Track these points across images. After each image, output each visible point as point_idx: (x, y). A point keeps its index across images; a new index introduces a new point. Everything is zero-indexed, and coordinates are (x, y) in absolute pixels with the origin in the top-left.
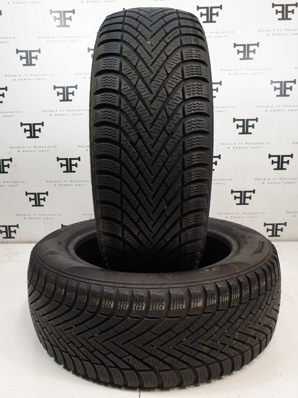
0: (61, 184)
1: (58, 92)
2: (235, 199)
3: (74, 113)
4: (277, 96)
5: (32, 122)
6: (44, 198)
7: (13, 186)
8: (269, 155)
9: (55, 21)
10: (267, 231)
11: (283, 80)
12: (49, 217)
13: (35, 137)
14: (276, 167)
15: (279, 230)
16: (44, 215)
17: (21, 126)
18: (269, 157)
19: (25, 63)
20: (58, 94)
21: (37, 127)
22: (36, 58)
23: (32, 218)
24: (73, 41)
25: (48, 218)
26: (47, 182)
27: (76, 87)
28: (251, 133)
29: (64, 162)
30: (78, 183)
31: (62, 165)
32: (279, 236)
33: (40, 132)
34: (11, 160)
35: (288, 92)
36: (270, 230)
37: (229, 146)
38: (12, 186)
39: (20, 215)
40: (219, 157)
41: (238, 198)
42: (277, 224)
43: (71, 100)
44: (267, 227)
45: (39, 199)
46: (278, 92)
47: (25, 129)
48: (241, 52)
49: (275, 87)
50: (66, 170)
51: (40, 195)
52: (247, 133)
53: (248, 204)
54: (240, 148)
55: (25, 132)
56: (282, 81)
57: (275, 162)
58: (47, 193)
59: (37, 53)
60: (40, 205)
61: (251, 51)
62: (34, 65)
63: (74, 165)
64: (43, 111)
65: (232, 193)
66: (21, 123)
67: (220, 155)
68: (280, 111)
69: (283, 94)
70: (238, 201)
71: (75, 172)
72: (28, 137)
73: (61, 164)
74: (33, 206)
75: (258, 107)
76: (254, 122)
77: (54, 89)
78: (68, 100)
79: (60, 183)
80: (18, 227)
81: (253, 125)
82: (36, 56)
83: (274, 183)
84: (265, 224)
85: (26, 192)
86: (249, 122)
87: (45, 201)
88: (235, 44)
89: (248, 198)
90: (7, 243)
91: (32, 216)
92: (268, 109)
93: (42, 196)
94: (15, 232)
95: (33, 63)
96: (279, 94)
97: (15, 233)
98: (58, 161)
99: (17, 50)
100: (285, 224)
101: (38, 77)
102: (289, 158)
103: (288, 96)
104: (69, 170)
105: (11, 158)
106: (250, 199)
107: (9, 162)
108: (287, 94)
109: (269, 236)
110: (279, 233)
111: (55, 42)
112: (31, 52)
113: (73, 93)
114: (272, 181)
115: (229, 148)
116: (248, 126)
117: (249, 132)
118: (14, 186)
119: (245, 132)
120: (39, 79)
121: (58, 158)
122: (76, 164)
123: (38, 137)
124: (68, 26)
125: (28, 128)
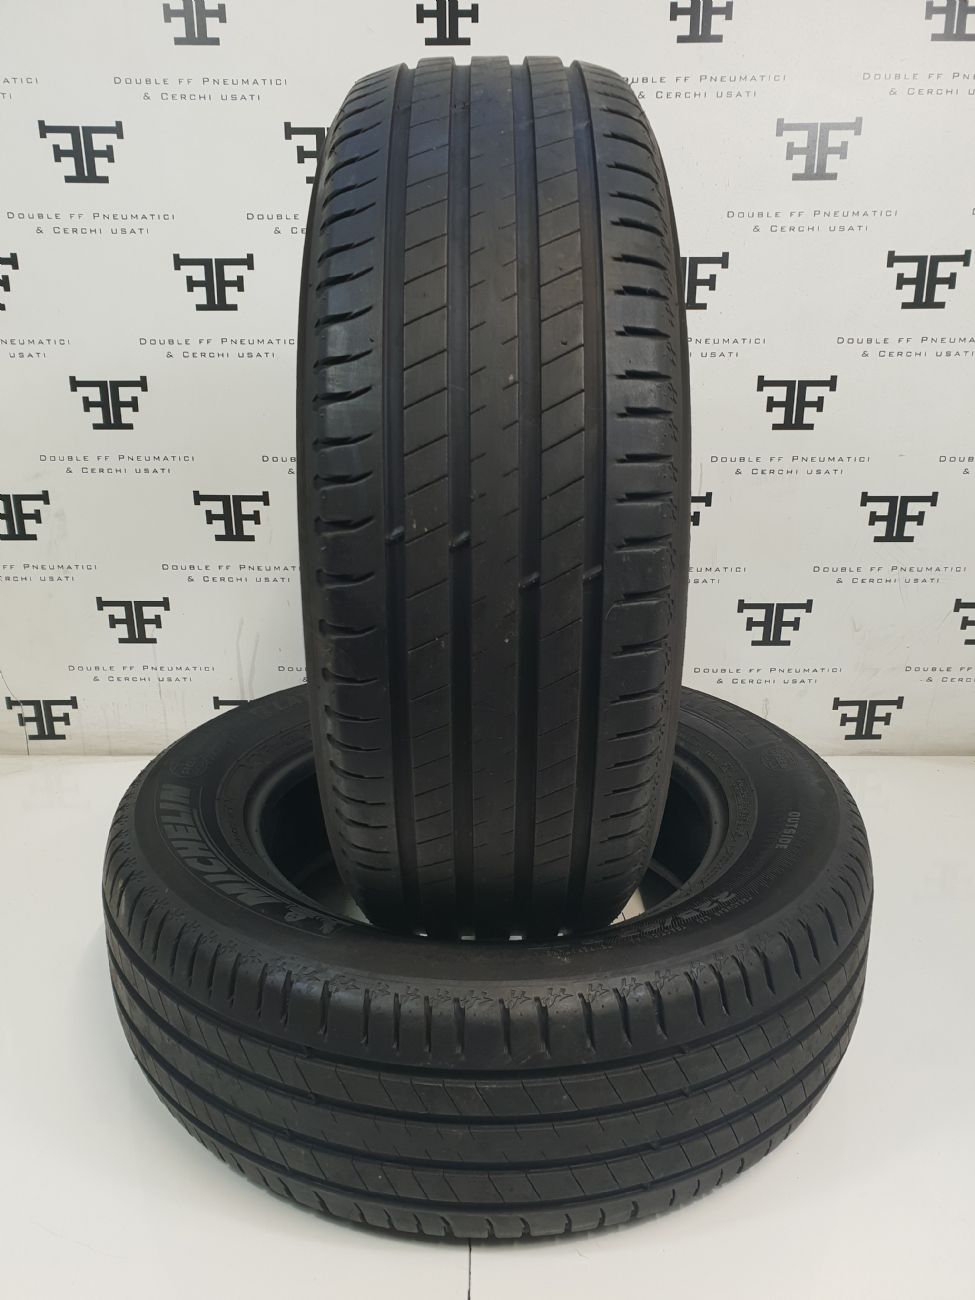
0: (210, 574)
1: (189, 279)
2: (749, 628)
3: (247, 348)
4: (905, 306)
5: (108, 377)
6: (158, 617)
7: (55, 578)
8: (864, 494)
9: (167, 20)
10: (843, 723)
11: (929, 253)
12: (174, 674)
13: (119, 425)
14: (883, 534)
15: (880, 719)
16: (159, 669)
17: (74, 389)
18: (863, 504)
19: (74, 174)
20: (191, 284)
21: (125, 394)
22: (108, 154)
23: (118, 679)
24: (234, 98)
25: (170, 680)
26: (164, 567)
27: (249, 262)
28: (810, 427)
29: (217, 508)
30: (263, 574)
31: (211, 517)
32: (879, 737)
33: (136, 409)
34: (44, 497)
35: (941, 292)
36: (852, 720)
37: (738, 465)
38: (52, 579)
39: (81, 668)
40: (707, 500)
41: (758, 624)
42: (874, 704)
43: (234, 307)
44: (842, 710)
45: (143, 622)
46: (909, 293)
47: (86, 399)
48: (800, 151)
49: (900, 276)
50: (223, 532)
51: (145, 609)
52: (800, 425)
53: (787, 643)
54: (772, 472)
55: (87, 409)
56: (927, 257)
57: (881, 518)
58: (165, 604)
59: (111, 139)
60: (143, 639)
61: (834, 151)
62: (105, 180)
63: (248, 517)
64: (143, 341)
65: (740, 610)
66: (72, 379)
67: (709, 495)
68: (909, 354)
69: (924, 300)
70: (758, 633)
71: (251, 538)
72: (96, 427)
73: (208, 513)
74: (122, 641)
75: (840, 340)
76: (824, 391)
77: (177, 268)
78: (224, 306)
79: (206, 573)
80: (75, 706)
81: (821, 399)
82: (110, 148)
83: (872, 581)
84: (837, 703)
85: (99, 599)
86: (808, 388)
87: (159, 626)
88: (780, 122)
89: (788, 624)
90: (43, 753)
91: (118, 672)
92: (873, 349)
93: (149, 613)
94: (66, 719)
95: (99, 173)
96: (911, 299)
97: (68, 723)
98: (197, 503)
99: (41, 123)
100: (899, 703)
101: (120, 224)
102: (925, 506)
103: (941, 305)
104: (234, 532)
105: (46, 493)
106: (796, 628)
107: (39, 505)
108: (937, 299)
109: (848, 737)
110: (878, 727)
111: (170, 97)
112: (89, 131)
113: (239, 284)
114: (866, 574)
115: (738, 472)
116: (803, 404)
117: (805, 422)
118: (59, 579)
119: (794, 421)
120: (124, 231)
121: (196, 493)
122: (257, 513)
123: (130, 427)
124: (215, 42)
125: (94, 394)
